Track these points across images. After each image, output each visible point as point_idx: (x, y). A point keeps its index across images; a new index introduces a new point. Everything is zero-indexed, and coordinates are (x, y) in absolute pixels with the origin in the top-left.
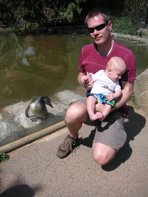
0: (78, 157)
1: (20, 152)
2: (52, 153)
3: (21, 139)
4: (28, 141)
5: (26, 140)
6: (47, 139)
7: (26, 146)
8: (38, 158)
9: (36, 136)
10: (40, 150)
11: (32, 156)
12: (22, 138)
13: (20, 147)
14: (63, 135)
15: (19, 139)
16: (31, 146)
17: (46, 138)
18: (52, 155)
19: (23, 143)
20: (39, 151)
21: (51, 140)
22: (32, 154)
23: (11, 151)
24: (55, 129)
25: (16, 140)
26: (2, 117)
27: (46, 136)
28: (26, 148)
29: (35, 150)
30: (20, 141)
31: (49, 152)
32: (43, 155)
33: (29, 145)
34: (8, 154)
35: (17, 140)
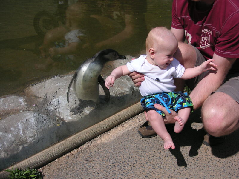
0: (162, 170)
1: (61, 166)
2: (116, 164)
3: (61, 143)
4: (74, 144)
5: (70, 144)
6: (105, 138)
7: (70, 153)
8: (94, 176)
9: (87, 135)
10: (96, 159)
11: (83, 171)
12: (62, 140)
13: (60, 157)
14: (131, 130)
15: (58, 142)
16: (79, 153)
17: (102, 137)
18: (117, 168)
19: (66, 148)
20: (94, 162)
21: (112, 141)
22: (83, 169)
23: (46, 165)
24: (117, 122)
25: (53, 144)
26: (26, 103)
27: (103, 134)
28: (71, 158)
29: (87, 160)
30: (61, 145)
31: (112, 162)
32: (102, 170)
33: (75, 152)
34: (40, 170)
35: (55, 144)
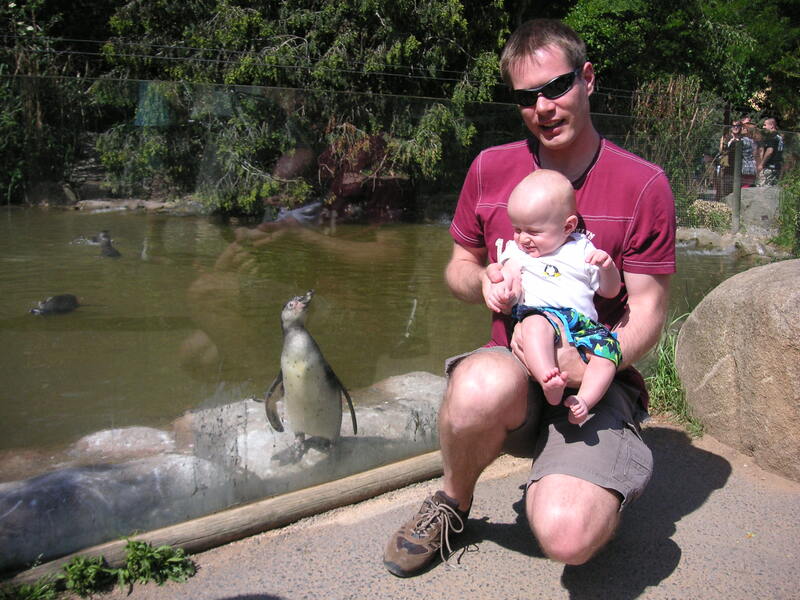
0: (466, 573)
1: (239, 555)
2: (363, 560)
3: (246, 508)
4: (272, 515)
5: (266, 513)
6: (347, 516)
7: (263, 535)
8: (310, 574)
9: (305, 501)
10: (319, 549)
11: (287, 567)
12: (248, 504)
13: (241, 538)
14: (408, 506)
15: (239, 506)
16: (282, 537)
17: (340, 514)
18: (366, 566)
19: (254, 520)
20: (314, 554)
21: (363, 523)
22: (289, 563)
23: (205, 550)
24: (376, 486)
25: (226, 507)
27: (341, 509)
28: (263, 545)
29: (299, 550)
30: (243, 513)
31: (354, 556)
32: (330, 567)
33: (274, 534)
34: (193, 557)
35: (231, 508)
